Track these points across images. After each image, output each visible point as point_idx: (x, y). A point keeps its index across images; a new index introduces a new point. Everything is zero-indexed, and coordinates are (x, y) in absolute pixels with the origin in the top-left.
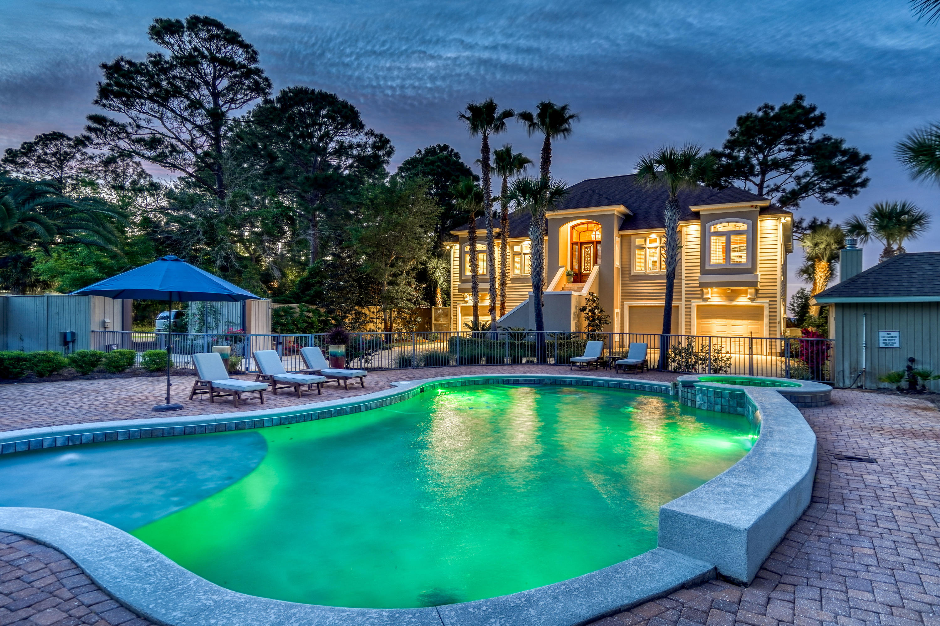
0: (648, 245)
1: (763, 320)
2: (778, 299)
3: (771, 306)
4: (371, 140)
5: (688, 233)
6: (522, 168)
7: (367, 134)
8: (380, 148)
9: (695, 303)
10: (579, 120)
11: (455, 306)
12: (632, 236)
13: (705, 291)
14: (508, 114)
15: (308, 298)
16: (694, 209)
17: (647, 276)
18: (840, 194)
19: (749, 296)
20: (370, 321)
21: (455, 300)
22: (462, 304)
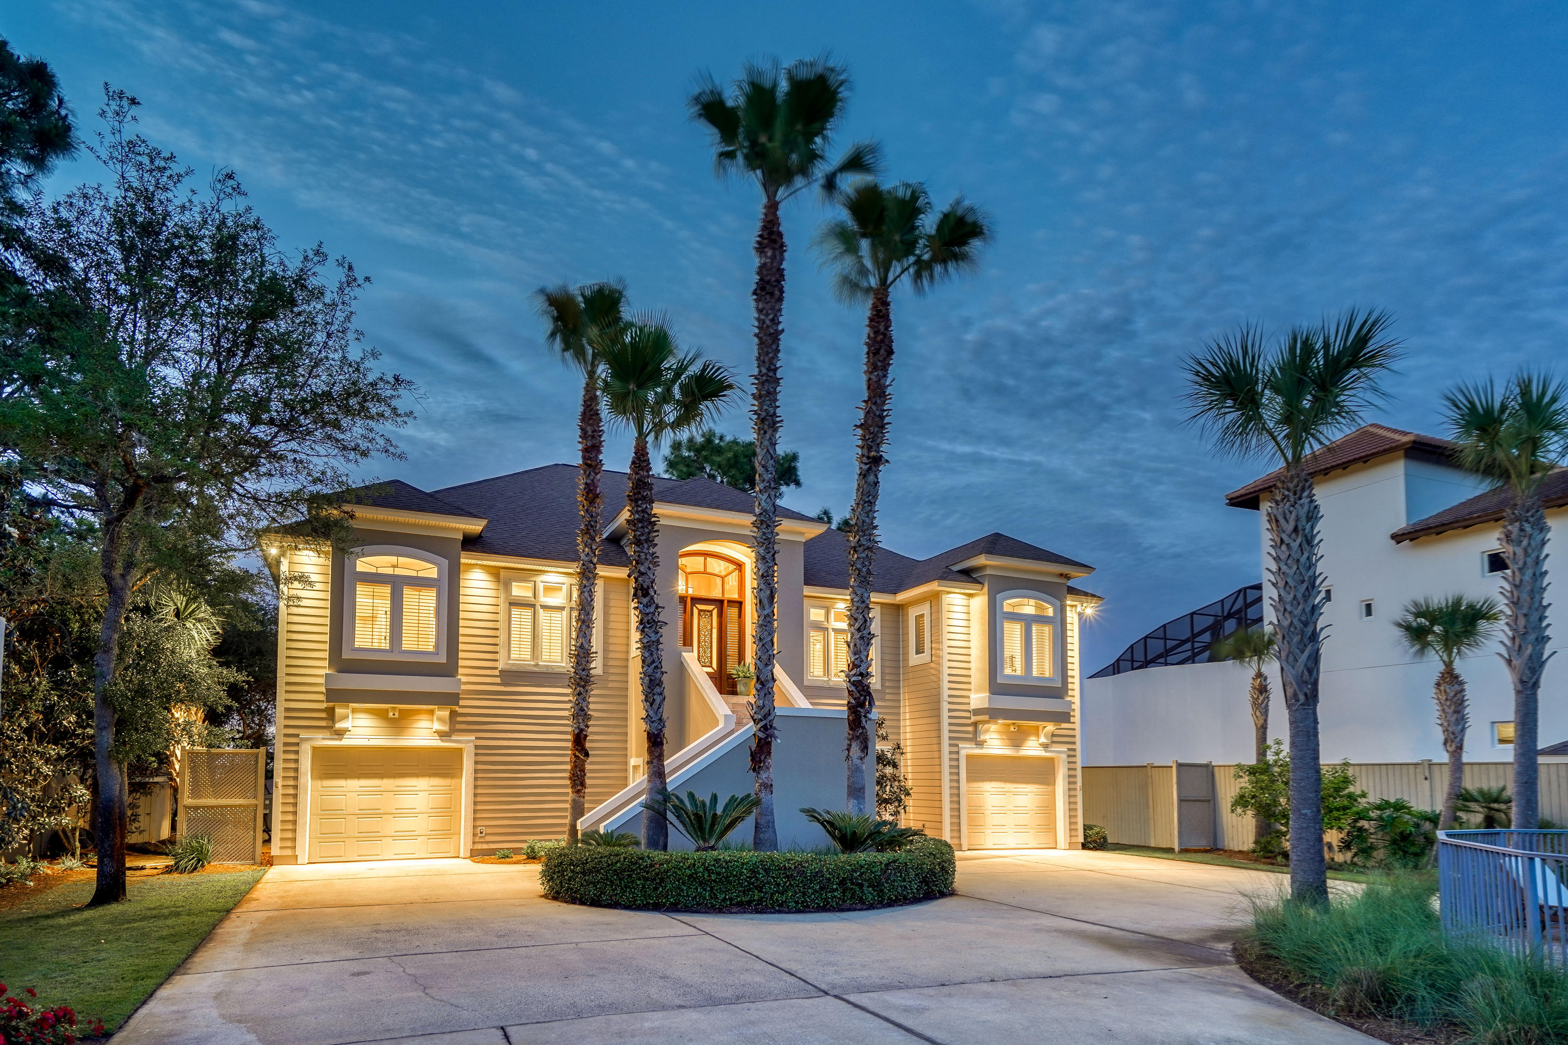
0: (833, 623)
1: (1054, 784)
2: (1077, 746)
3: (1070, 759)
5: (952, 608)
9: (967, 749)
11: (293, 747)
12: (807, 601)
17: (831, 689)
19: (1043, 740)
21: (286, 726)
22: (324, 741)
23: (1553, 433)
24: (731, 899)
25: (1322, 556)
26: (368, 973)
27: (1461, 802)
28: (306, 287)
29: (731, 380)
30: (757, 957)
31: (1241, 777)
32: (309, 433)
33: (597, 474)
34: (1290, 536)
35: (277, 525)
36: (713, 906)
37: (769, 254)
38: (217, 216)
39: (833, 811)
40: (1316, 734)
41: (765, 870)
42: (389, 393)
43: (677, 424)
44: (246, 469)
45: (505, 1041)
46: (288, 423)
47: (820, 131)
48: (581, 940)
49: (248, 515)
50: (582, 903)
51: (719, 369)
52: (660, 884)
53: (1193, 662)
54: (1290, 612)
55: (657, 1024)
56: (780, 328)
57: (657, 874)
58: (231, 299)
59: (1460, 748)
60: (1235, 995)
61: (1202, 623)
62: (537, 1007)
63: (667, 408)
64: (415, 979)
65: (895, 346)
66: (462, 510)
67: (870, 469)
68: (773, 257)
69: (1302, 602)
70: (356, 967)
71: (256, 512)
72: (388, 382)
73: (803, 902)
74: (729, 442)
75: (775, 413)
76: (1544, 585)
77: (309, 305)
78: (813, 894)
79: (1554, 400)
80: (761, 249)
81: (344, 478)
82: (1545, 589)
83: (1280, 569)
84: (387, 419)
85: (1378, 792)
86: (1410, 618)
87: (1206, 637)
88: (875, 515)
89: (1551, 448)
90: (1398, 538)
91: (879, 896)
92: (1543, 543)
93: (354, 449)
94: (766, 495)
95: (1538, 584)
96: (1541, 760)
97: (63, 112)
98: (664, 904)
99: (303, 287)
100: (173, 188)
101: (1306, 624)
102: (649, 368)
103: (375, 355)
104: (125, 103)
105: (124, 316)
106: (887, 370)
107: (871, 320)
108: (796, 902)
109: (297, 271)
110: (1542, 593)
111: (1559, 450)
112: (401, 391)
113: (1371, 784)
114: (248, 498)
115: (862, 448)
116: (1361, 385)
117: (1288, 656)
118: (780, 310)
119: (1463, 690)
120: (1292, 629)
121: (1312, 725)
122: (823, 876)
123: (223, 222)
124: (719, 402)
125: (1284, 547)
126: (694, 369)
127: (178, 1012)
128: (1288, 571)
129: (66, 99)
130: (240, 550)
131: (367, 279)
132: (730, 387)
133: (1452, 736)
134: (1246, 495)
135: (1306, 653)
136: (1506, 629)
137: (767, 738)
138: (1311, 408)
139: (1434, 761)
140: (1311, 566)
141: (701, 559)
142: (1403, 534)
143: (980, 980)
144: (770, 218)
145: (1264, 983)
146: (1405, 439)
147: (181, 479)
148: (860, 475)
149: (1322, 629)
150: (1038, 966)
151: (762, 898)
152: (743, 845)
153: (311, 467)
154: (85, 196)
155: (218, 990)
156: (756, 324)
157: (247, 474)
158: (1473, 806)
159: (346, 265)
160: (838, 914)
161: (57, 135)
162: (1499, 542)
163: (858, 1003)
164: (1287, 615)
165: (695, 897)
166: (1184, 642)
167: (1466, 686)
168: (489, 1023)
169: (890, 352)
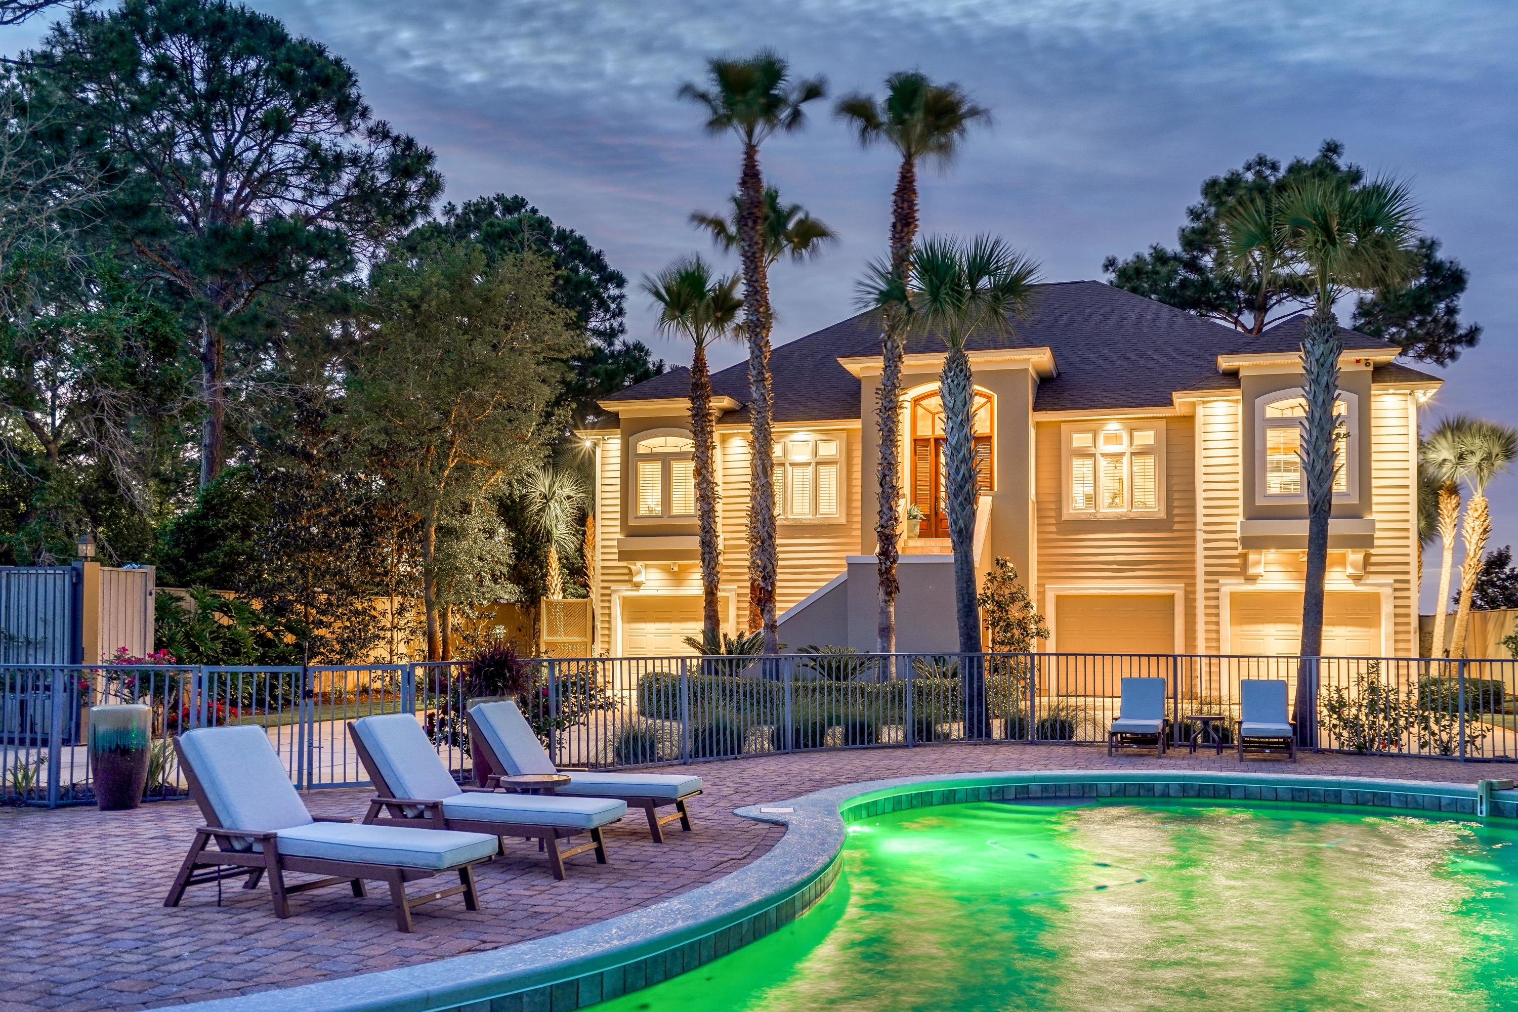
0: (1104, 447)
1: (1379, 625)
2: (1413, 577)
3: (1398, 594)
4: (383, 152)
5: (1211, 420)
6: (805, 246)
7: (371, 132)
8: (408, 173)
9: (1230, 586)
10: (989, 122)
11: (606, 597)
12: (1063, 426)
13: (1252, 557)
14: (813, 92)
15: (210, 570)
16: (1225, 363)
17: (1099, 522)
18: (1420, 357)
19: (1350, 570)
20: (378, 637)
21: (603, 581)
22: (626, 591)
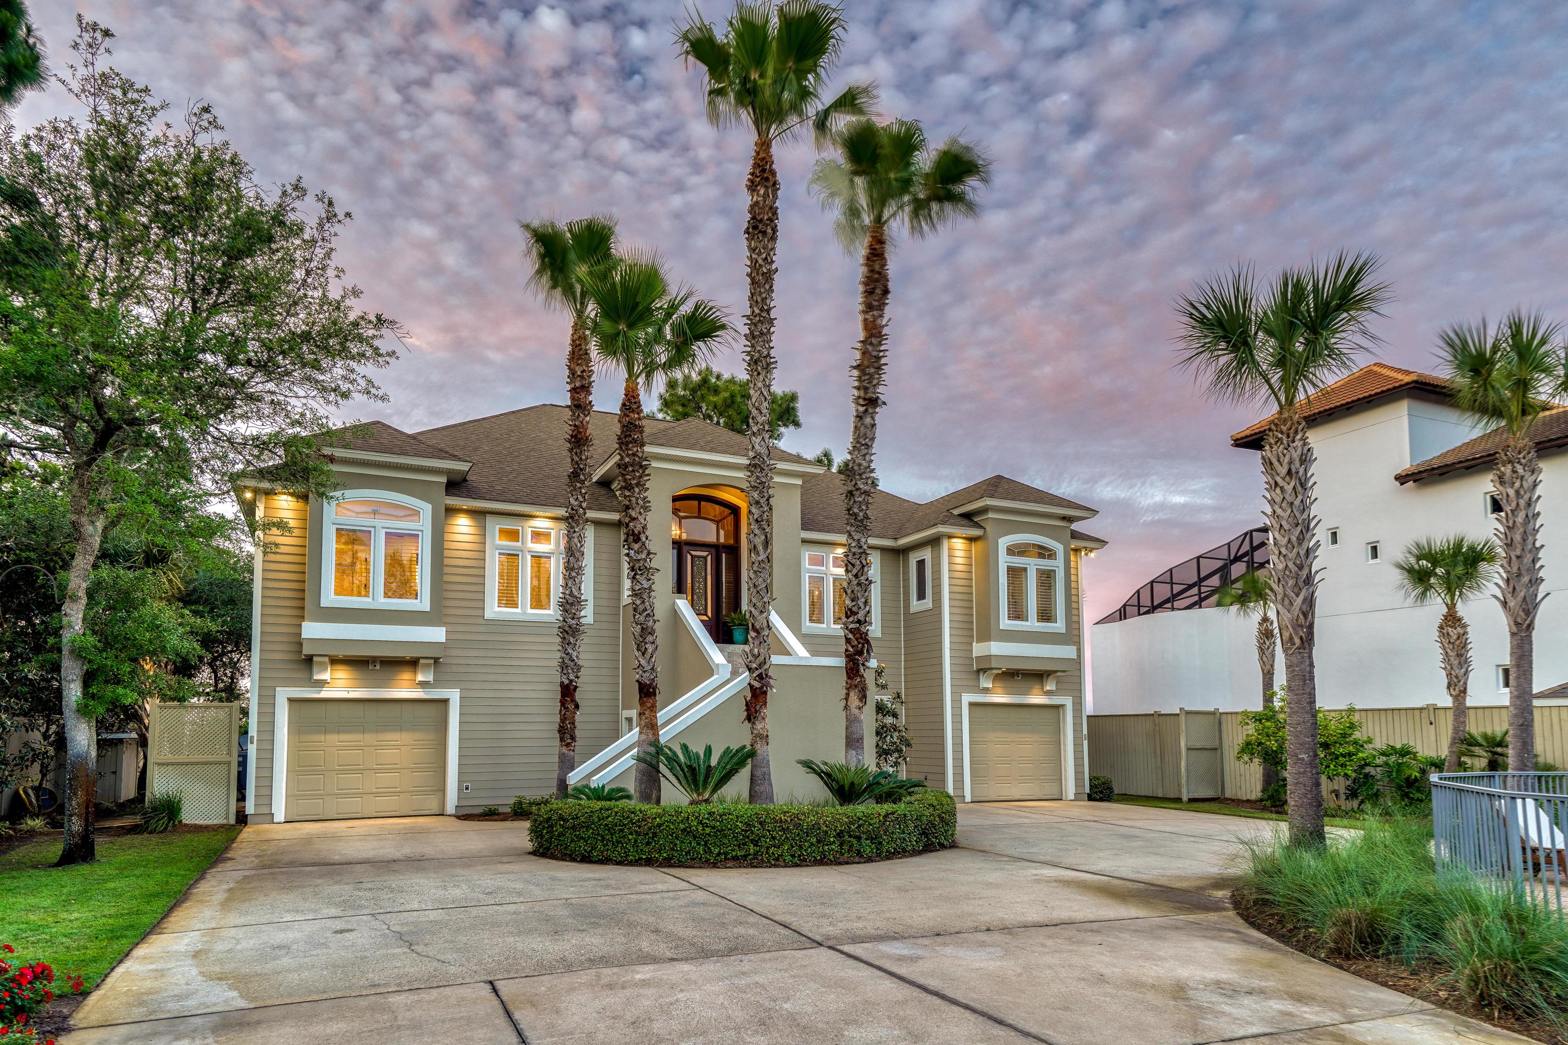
1: (1062, 733)
2: (1082, 693)
3: (1075, 707)
5: (953, 552)
9: (968, 698)
11: (268, 700)
21: (262, 678)
23: (1543, 375)
24: (726, 854)
25: (1316, 499)
26: (352, 930)
27: (1465, 746)
28: (284, 224)
29: (724, 320)
30: (751, 910)
31: (1247, 724)
32: (288, 373)
33: (586, 416)
34: (1283, 479)
35: (251, 468)
36: (707, 861)
37: (762, 192)
38: (192, 149)
39: (831, 761)
40: (1312, 679)
41: (761, 823)
42: (371, 333)
43: (669, 365)
44: (221, 411)
45: (493, 994)
46: (266, 363)
47: (813, 69)
48: (571, 896)
49: (223, 458)
50: (573, 860)
51: (711, 309)
52: (653, 838)
53: (1200, 607)
54: (1285, 556)
55: (648, 976)
56: (774, 267)
57: (650, 829)
58: (205, 236)
59: (1464, 691)
60: (1230, 940)
61: (1208, 566)
62: (526, 962)
63: (659, 349)
64: (400, 936)
65: (891, 285)
66: (446, 452)
67: (866, 411)
68: (766, 195)
69: (1296, 545)
70: (339, 925)
71: (231, 456)
72: (370, 322)
73: (799, 856)
74: (726, 381)
75: (768, 355)
76: (1537, 527)
77: (288, 241)
78: (809, 847)
79: (1543, 342)
80: (752, 187)
81: (324, 421)
82: (1538, 531)
83: (1274, 512)
84: (368, 359)
85: (1384, 738)
86: (1413, 560)
87: (1215, 581)
88: (872, 458)
89: (1541, 390)
90: (1402, 479)
91: (878, 849)
92: (1535, 485)
93: (335, 390)
94: (759, 438)
95: (1531, 526)
96: (1536, 703)
97: (31, 41)
98: (657, 860)
99: (282, 224)
100: (147, 122)
101: (1301, 567)
102: (640, 308)
103: (356, 293)
104: (98, 35)
105: (94, 251)
106: (882, 310)
107: (868, 259)
108: (793, 856)
109: (275, 206)
110: (1535, 535)
111: (1550, 391)
112: (384, 331)
113: (1377, 729)
114: (223, 441)
115: (858, 388)
116: (1351, 328)
117: (1283, 600)
118: (773, 249)
119: (1465, 633)
120: (1287, 573)
121: (1308, 669)
122: (819, 829)
123: (198, 158)
124: (712, 343)
125: (1278, 490)
126: (686, 309)
127: (157, 970)
128: (1282, 514)
129: (34, 27)
130: (216, 495)
131: (348, 215)
132: (723, 327)
133: (1455, 680)
134: (1251, 435)
135: (1301, 597)
136: (1501, 571)
137: (762, 687)
138: (1304, 350)
139: (1439, 705)
140: (1304, 508)
141: (695, 503)
142: (1407, 475)
143: (976, 930)
144: (762, 155)
145: (1258, 928)
146: (1407, 379)
147: (154, 421)
148: (857, 416)
149: (1317, 572)
150: (1034, 915)
151: (758, 852)
152: (739, 798)
153: (289, 408)
154: (56, 130)
155: (197, 949)
156: (749, 263)
157: (222, 416)
158: (1477, 750)
159: (326, 201)
160: (834, 867)
161: (26, 66)
162: (1492, 484)
163: (852, 953)
164: (1282, 558)
165: (689, 852)
166: (1190, 587)
167: (1469, 629)
168: (477, 978)
169: (886, 292)
